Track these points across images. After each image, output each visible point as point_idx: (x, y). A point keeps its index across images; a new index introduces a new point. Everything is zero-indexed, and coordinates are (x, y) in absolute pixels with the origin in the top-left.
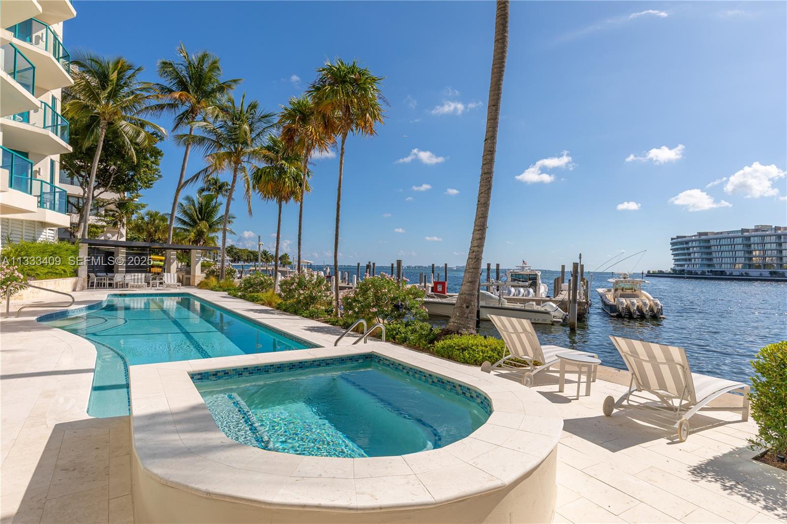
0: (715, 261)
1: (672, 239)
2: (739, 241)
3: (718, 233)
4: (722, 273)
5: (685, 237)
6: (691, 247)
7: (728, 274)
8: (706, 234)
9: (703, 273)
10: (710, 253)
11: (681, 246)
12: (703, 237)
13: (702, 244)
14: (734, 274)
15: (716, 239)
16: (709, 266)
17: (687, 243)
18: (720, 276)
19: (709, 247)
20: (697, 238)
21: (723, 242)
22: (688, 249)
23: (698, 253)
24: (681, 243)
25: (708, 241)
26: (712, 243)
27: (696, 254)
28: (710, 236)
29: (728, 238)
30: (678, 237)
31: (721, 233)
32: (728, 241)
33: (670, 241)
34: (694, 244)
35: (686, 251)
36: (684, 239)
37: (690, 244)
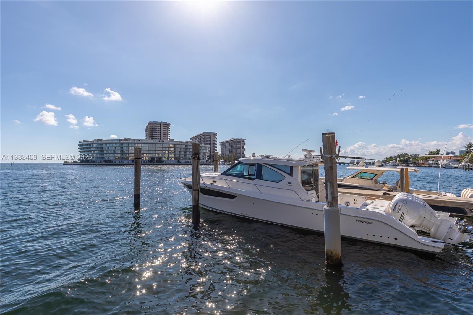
0: (105, 155)
1: (80, 142)
2: (119, 145)
3: (106, 140)
4: (111, 162)
5: (88, 141)
6: (92, 147)
7: (114, 162)
8: (101, 140)
9: (101, 162)
10: (103, 151)
11: (85, 146)
12: (100, 142)
13: (99, 146)
14: (116, 162)
15: (107, 143)
16: (102, 158)
17: (90, 144)
18: (109, 163)
19: (102, 148)
20: (96, 142)
21: (110, 145)
22: (90, 148)
23: (96, 151)
24: (87, 145)
25: (102, 144)
26: (104, 145)
27: (95, 151)
28: (103, 142)
29: (113, 143)
30: (84, 141)
31: (108, 140)
32: (112, 145)
33: (78, 143)
34: (94, 146)
35: (89, 150)
36: (88, 143)
37: (92, 146)
